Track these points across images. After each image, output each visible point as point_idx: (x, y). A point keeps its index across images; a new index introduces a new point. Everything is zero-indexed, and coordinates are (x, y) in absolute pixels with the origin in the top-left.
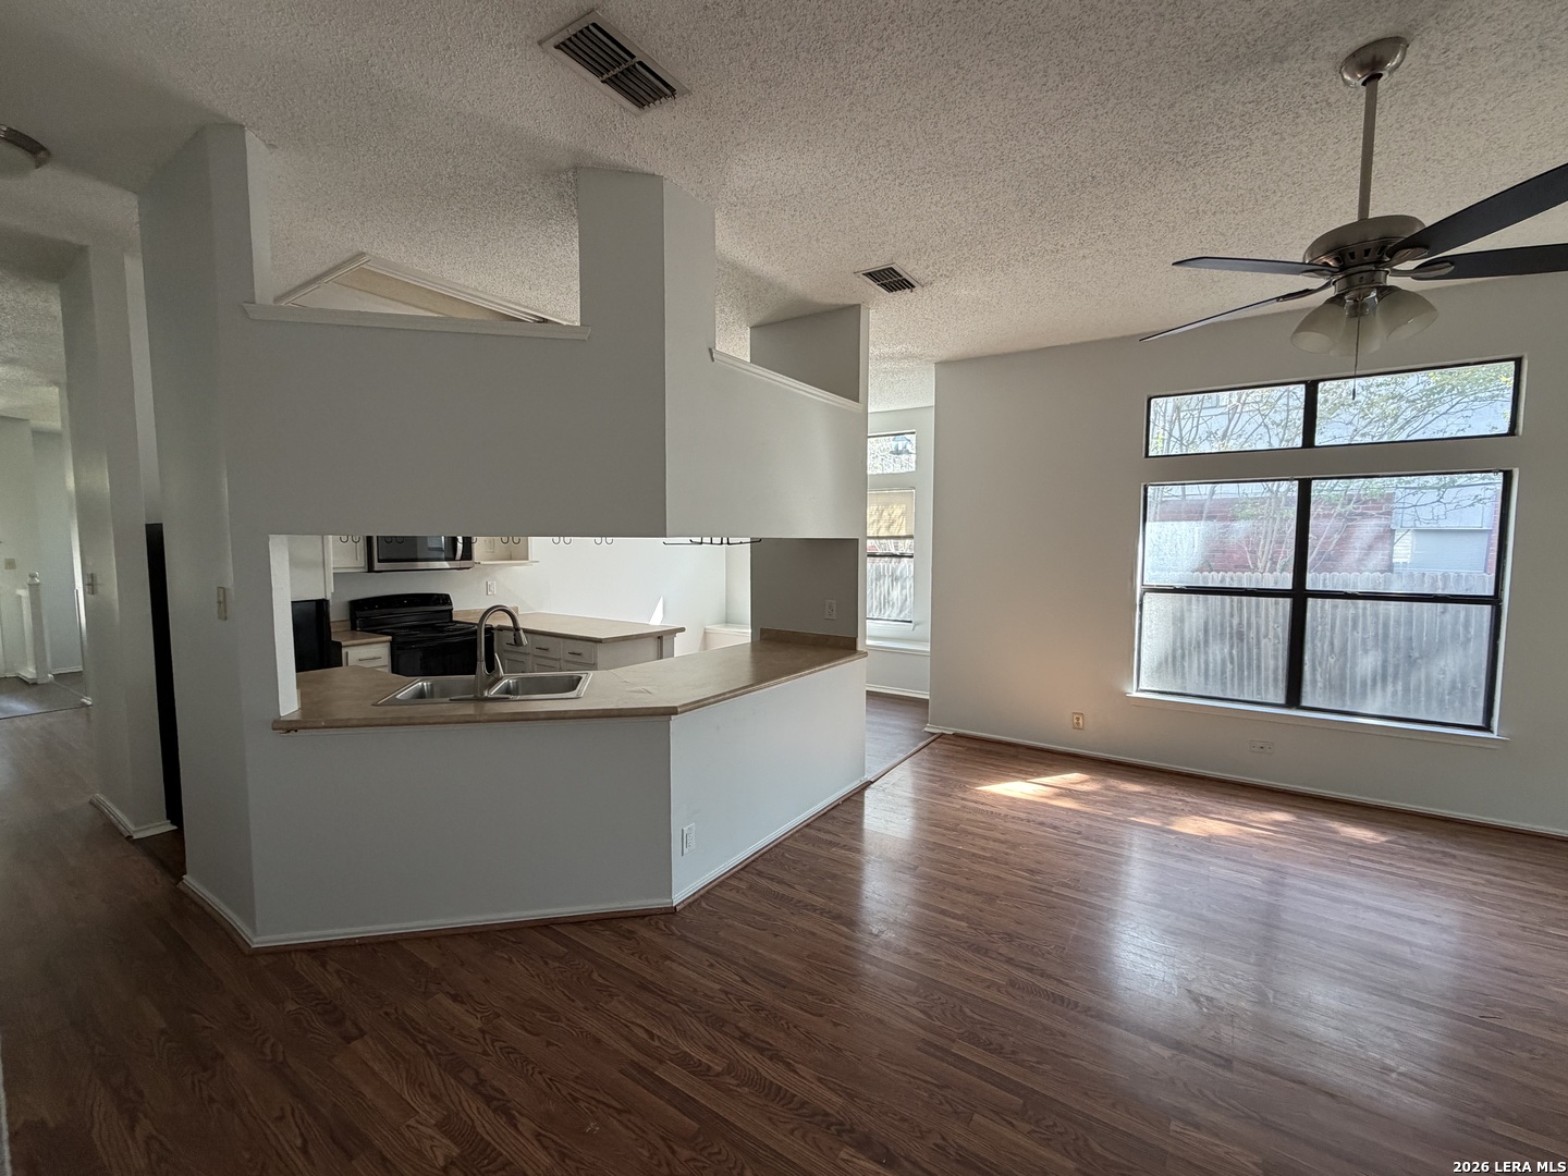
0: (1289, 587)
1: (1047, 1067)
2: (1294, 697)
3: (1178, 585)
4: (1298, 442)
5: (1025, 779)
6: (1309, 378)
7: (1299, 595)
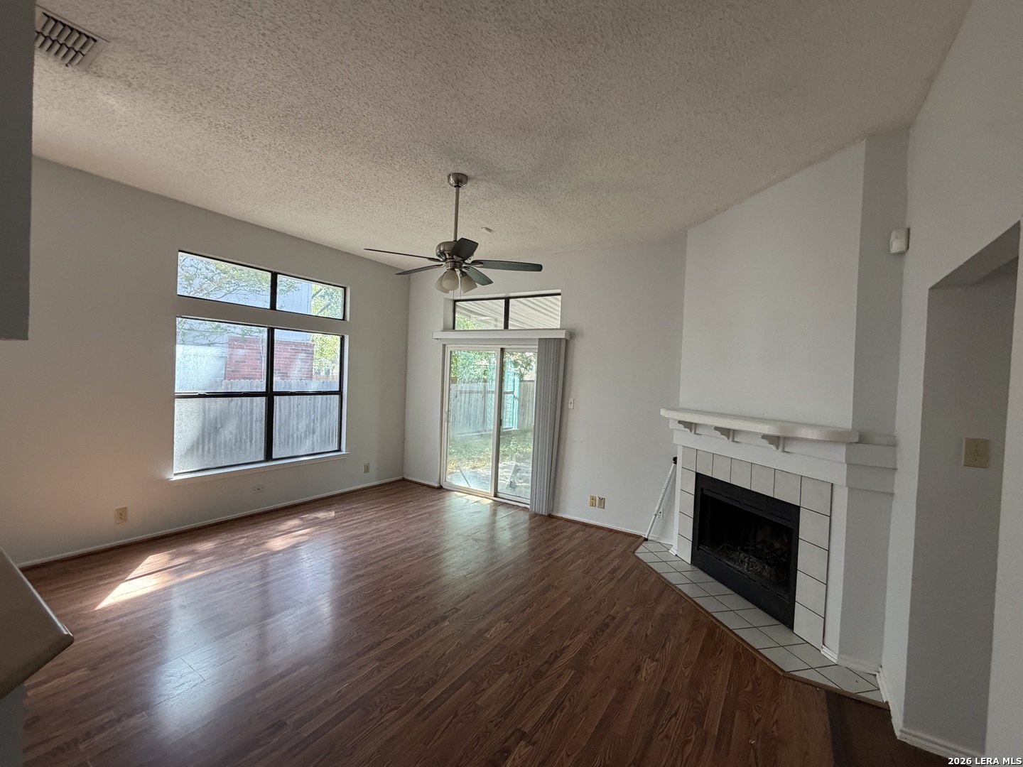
0: (264, 390)
1: (449, 665)
2: (269, 456)
3: (202, 392)
4: (268, 306)
5: (123, 580)
6: (274, 270)
7: (270, 395)
